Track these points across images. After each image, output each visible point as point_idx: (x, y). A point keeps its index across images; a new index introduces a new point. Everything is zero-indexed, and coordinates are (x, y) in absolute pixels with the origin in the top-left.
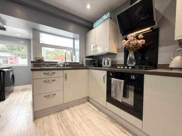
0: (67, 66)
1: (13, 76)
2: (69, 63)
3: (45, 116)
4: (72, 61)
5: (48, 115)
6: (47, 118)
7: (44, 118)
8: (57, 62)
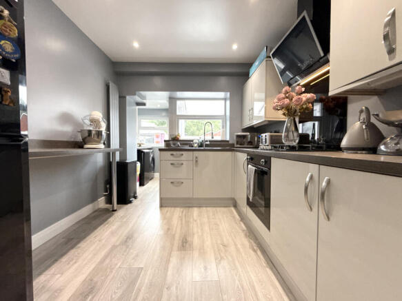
0: (207, 145)
1: (153, 159)
2: (210, 141)
3: (172, 207)
4: (212, 138)
5: (175, 207)
6: (173, 209)
7: (170, 209)
8: (192, 141)
